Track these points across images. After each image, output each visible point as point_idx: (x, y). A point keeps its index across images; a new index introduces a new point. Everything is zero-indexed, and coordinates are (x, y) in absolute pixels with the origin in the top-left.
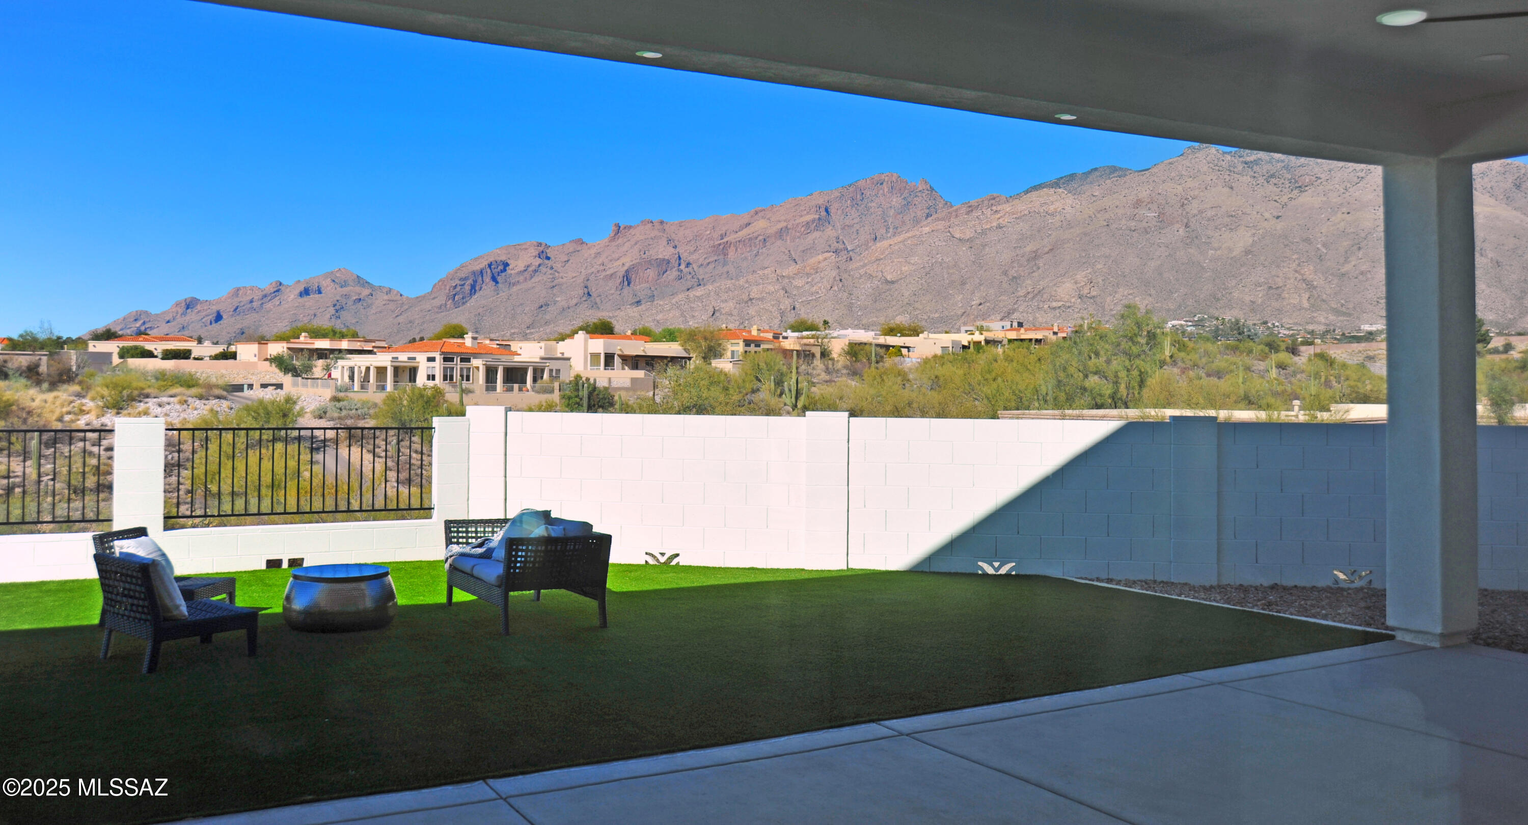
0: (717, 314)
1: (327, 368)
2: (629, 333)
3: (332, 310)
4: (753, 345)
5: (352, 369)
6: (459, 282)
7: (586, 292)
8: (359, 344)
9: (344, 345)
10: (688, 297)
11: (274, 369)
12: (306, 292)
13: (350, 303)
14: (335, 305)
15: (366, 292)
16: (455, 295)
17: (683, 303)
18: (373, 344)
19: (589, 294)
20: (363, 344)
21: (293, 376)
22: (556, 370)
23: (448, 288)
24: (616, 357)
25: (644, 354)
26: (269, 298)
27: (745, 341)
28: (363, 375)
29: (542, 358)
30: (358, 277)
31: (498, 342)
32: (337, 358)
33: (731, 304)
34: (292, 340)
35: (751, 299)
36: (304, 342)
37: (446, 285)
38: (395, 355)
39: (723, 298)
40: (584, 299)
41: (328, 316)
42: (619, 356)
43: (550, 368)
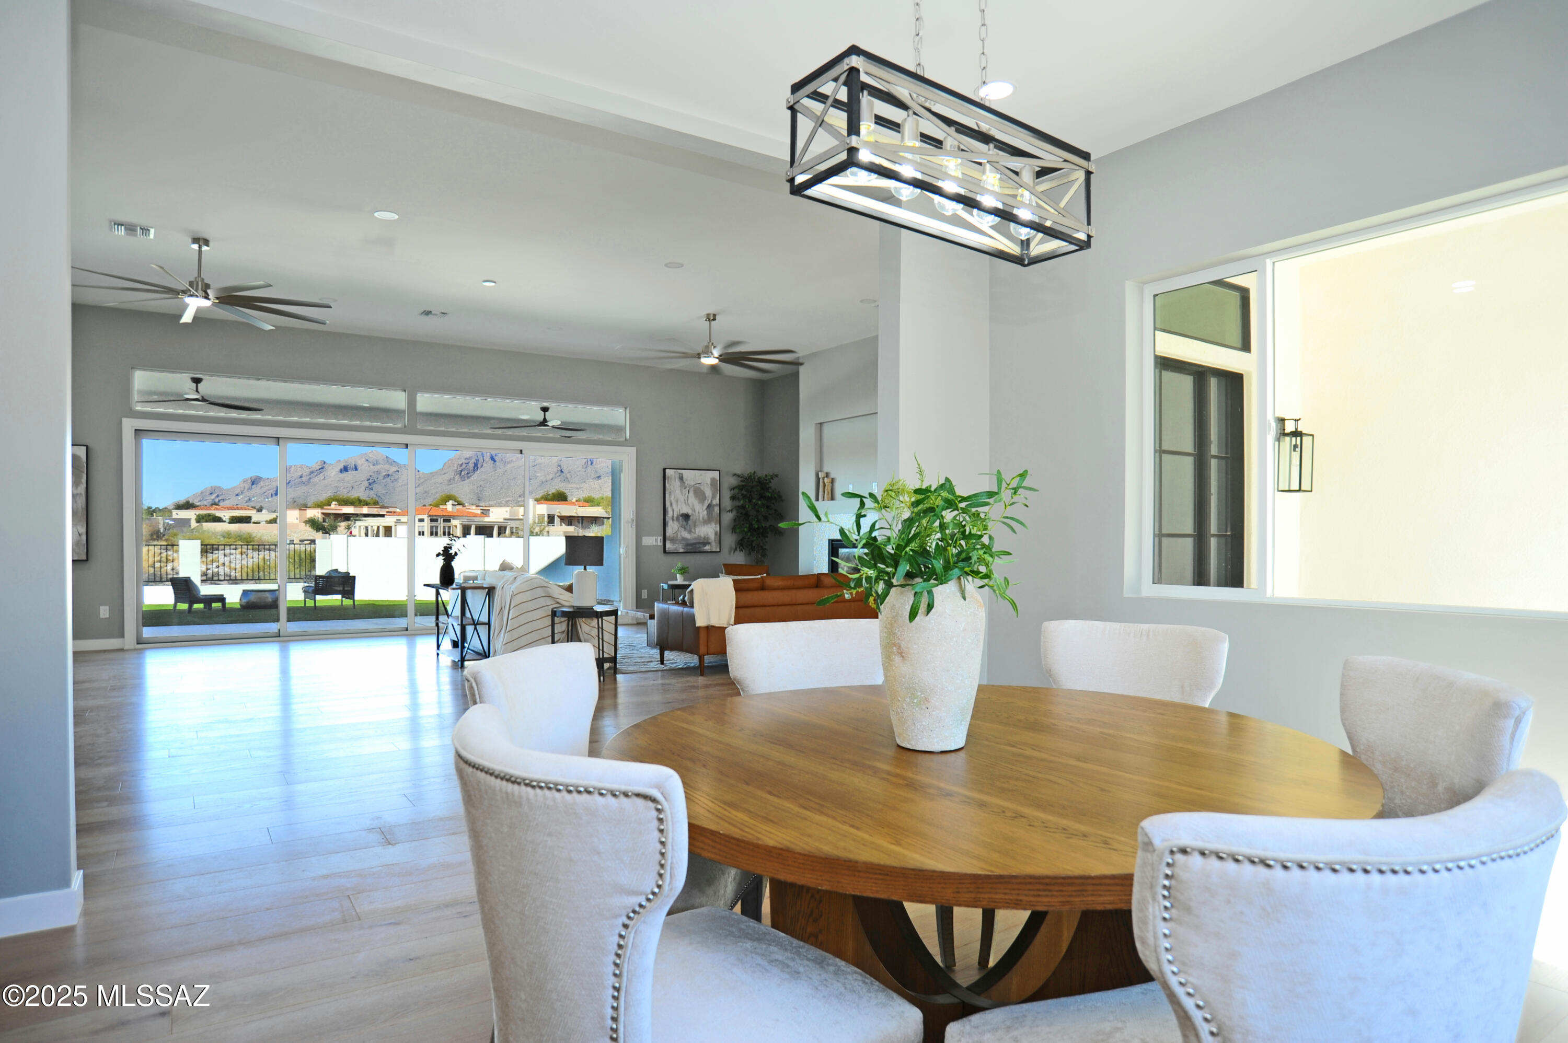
1: (348, 528)
2: (574, 500)
3: (366, 484)
5: (367, 528)
6: (464, 461)
7: (559, 469)
8: (376, 509)
9: (365, 510)
11: (308, 528)
12: (345, 469)
13: (381, 478)
14: (368, 480)
15: (393, 469)
16: (461, 471)
18: (387, 510)
19: (562, 471)
20: (379, 509)
21: (323, 533)
22: (516, 528)
23: (455, 465)
26: (315, 474)
28: (375, 532)
29: (505, 519)
30: (387, 457)
31: (482, 508)
32: (356, 520)
34: (325, 507)
36: (334, 508)
37: (454, 464)
38: (399, 517)
40: (558, 474)
41: (364, 488)
43: (511, 526)
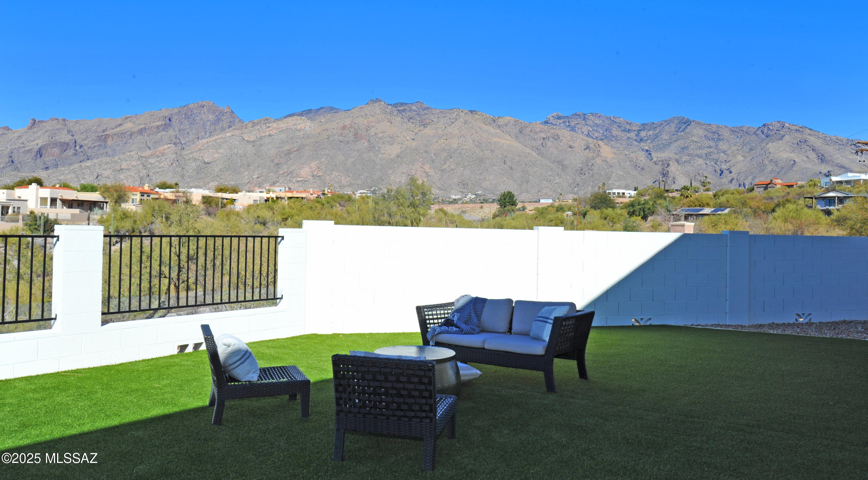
0: (100, 177)
4: (145, 195)
7: (10, 160)
10: (81, 166)
17: (78, 169)
19: (12, 162)
24: (58, 200)
25: (76, 199)
27: (141, 193)
40: (9, 164)
42: (61, 200)
43: (14, 206)
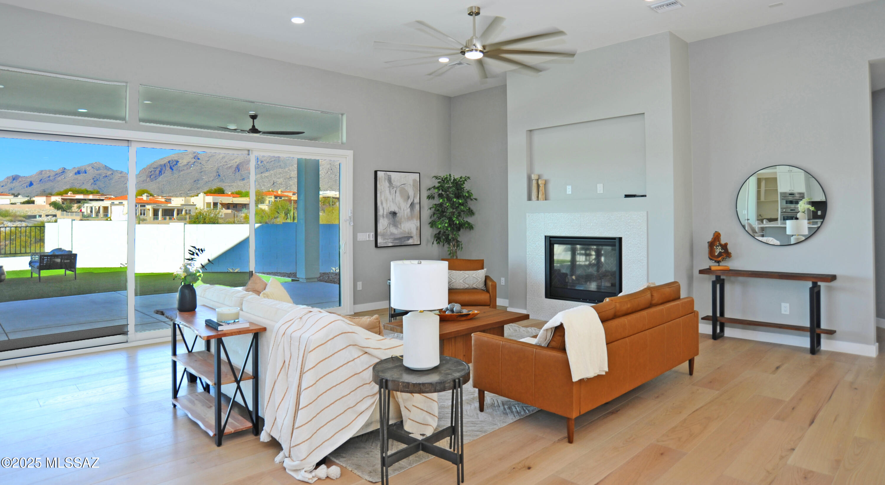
0: (275, 184)
1: (79, 208)
2: (230, 193)
3: (92, 181)
4: (278, 198)
5: (92, 208)
6: (153, 170)
7: (218, 174)
8: (98, 196)
9: (91, 197)
10: (261, 177)
11: (52, 208)
12: (79, 173)
13: (101, 177)
14: (93, 179)
15: (109, 173)
16: (151, 175)
17: (259, 179)
18: (106, 197)
20: (100, 196)
21: (62, 211)
22: (189, 210)
23: (147, 172)
24: (219, 204)
25: (232, 203)
26: (59, 175)
27: (275, 196)
28: (97, 210)
29: (182, 205)
30: (105, 166)
31: (165, 198)
32: (84, 203)
33: (282, 180)
34: (64, 195)
35: (291, 178)
36: (70, 195)
37: (146, 171)
38: (113, 201)
39: (278, 177)
40: (217, 177)
41: (90, 184)
42: (220, 203)
43: (186, 209)
